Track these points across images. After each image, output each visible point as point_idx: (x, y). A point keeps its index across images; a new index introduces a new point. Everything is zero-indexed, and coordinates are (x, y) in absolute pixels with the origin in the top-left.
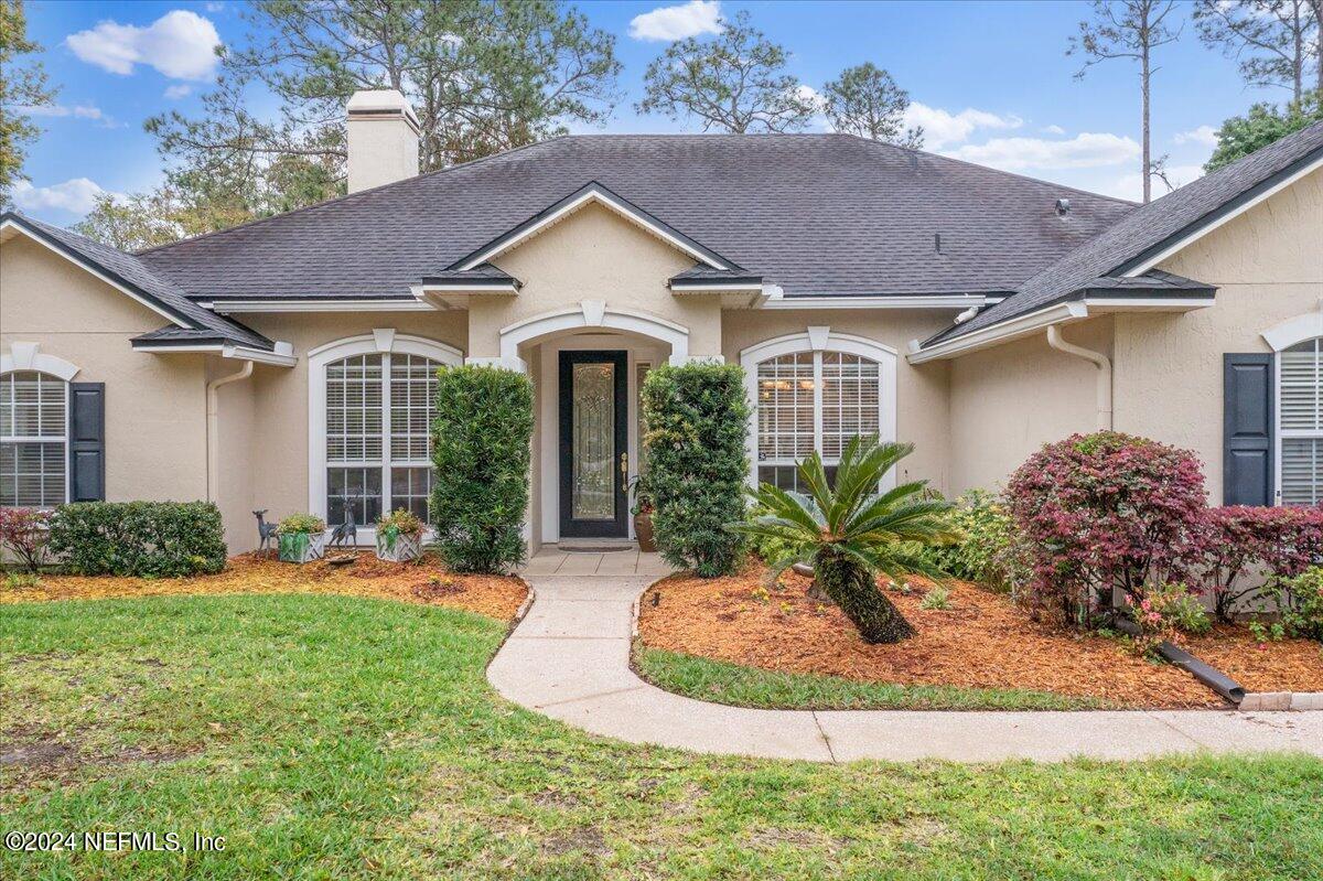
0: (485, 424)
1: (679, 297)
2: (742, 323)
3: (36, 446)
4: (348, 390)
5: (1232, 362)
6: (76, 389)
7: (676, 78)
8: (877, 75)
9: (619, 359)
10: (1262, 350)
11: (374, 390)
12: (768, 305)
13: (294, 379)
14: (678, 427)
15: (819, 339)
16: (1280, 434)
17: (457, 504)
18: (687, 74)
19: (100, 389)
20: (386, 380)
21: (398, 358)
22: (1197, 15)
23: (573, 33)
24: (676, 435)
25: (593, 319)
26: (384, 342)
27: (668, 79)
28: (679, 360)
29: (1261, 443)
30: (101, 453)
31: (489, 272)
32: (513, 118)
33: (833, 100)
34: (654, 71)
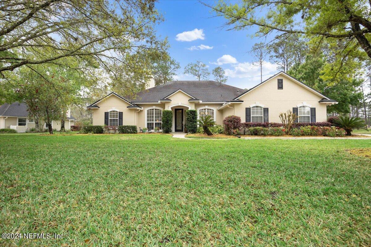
0: (168, 116)
1: (190, 102)
2: (197, 105)
3: (112, 119)
4: (150, 113)
5: (247, 109)
6: (119, 113)
7: (189, 69)
8: (220, 68)
9: (182, 110)
10: (249, 107)
11: (153, 113)
12: (200, 103)
13: (143, 112)
14: (189, 116)
15: (207, 107)
16: (251, 116)
17: (165, 125)
18: (191, 68)
19: (122, 113)
20: (154, 112)
21: (156, 109)
22: (269, 60)
23: (173, 62)
24: (189, 117)
25: (180, 104)
26: (154, 107)
27: (188, 69)
28: (190, 109)
29: (250, 117)
30: (122, 120)
31: (168, 99)
32: (164, 75)
33: (214, 72)
34: (186, 68)
